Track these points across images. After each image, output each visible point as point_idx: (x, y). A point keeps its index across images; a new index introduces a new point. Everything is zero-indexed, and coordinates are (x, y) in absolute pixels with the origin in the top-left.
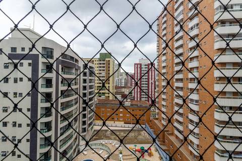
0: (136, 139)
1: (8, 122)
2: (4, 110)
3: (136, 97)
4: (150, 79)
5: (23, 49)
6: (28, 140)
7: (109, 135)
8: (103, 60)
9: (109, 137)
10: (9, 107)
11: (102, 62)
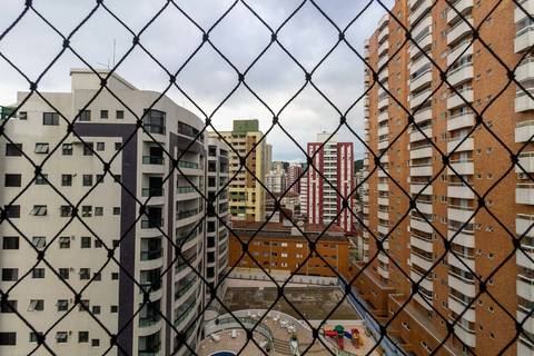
0: (320, 307)
1: (72, 269)
2: (62, 244)
3: (311, 216)
4: (343, 178)
5: (104, 114)
6: (114, 309)
7: (262, 300)
8: (241, 136)
9: (261, 303)
10: (73, 238)
11: (239, 140)
